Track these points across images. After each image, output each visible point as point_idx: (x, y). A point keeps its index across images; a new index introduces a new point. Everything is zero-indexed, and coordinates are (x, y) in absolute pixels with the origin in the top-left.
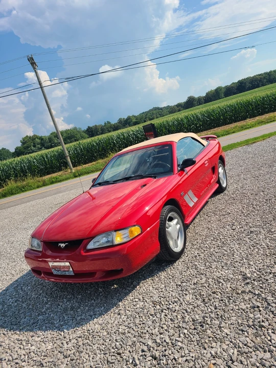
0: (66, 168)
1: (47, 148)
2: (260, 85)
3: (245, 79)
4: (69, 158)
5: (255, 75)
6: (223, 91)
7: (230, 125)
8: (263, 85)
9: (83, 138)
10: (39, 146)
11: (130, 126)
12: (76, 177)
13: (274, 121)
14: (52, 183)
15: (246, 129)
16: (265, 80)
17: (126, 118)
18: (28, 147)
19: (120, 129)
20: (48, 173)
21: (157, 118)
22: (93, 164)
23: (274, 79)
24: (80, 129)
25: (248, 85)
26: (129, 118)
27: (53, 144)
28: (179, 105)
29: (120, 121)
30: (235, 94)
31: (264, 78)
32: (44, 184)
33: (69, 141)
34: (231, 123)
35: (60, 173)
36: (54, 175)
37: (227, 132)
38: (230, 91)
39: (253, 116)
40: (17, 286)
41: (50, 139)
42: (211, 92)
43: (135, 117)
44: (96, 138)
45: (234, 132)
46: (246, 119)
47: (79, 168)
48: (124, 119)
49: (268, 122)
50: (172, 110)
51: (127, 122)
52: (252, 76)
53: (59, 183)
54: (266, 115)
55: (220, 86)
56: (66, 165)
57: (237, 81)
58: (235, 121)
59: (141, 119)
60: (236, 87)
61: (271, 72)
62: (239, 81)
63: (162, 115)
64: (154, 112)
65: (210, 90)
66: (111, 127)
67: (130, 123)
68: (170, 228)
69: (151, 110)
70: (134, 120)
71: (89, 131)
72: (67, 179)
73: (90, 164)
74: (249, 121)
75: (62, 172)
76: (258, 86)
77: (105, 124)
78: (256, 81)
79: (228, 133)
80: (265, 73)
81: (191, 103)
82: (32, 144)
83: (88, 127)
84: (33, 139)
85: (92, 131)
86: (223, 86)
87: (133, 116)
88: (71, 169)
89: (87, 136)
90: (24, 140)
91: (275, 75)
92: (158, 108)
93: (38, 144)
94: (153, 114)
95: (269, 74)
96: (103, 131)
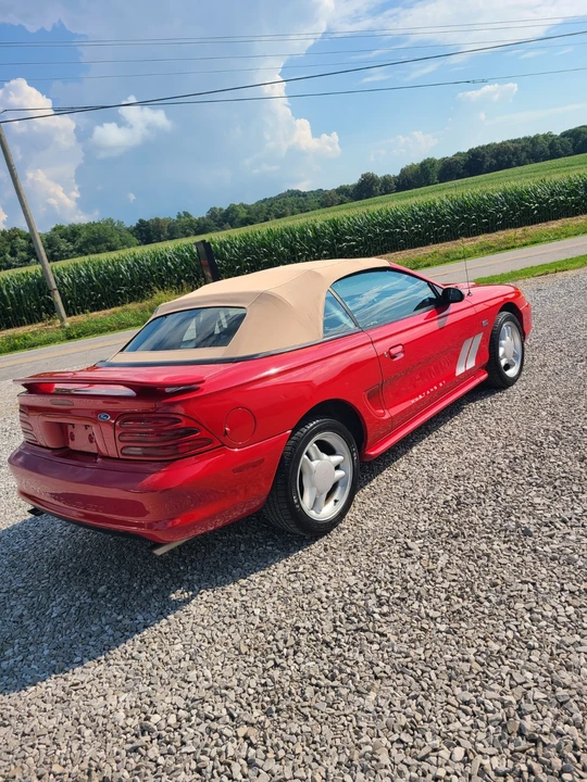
0: (52, 316)
2: (514, 163)
3: (483, 148)
4: (56, 293)
5: (505, 140)
6: (438, 167)
8: (519, 164)
9: (125, 244)
10: (24, 254)
11: (233, 225)
13: (513, 247)
15: (453, 260)
16: (524, 154)
17: (225, 208)
19: (211, 231)
20: (10, 325)
21: (293, 214)
22: (114, 313)
23: (542, 152)
24: (120, 223)
25: (489, 161)
26: (232, 209)
27: (56, 253)
28: (342, 191)
29: (213, 213)
30: (460, 176)
31: (523, 149)
33: (93, 248)
35: (35, 327)
36: (20, 331)
37: (415, 263)
38: (450, 170)
39: (471, 233)
41: (50, 242)
42: (411, 167)
43: (245, 206)
45: (428, 265)
47: (81, 318)
48: (221, 209)
49: (500, 250)
50: (325, 200)
51: (227, 216)
52: (498, 142)
54: (500, 232)
55: (431, 157)
57: (466, 151)
58: (436, 241)
59: (257, 214)
60: (463, 163)
61: (537, 137)
62: (470, 151)
63: (303, 210)
64: (289, 200)
65: (409, 164)
66: (191, 226)
67: (234, 219)
69: (281, 196)
70: (243, 215)
71: (140, 231)
73: (108, 311)
74: (467, 244)
75: (40, 325)
76: (508, 165)
77: (179, 217)
78: (505, 153)
80: (525, 139)
81: (367, 188)
82: (8, 249)
83: (141, 221)
85: (147, 232)
87: (243, 204)
88: (62, 320)
89: (135, 240)
91: (546, 145)
92: (297, 193)
93: (22, 251)
94: (285, 204)
95: (533, 141)
96: (172, 231)
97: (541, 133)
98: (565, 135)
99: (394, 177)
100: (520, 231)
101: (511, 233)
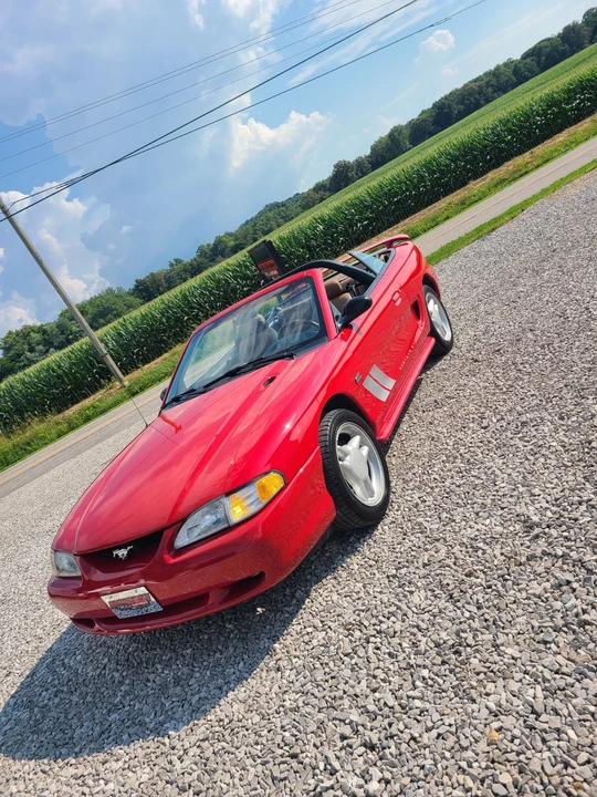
0: (110, 380)
1: (60, 347)
2: (482, 102)
3: (446, 98)
4: (108, 356)
5: (466, 82)
6: (406, 132)
7: (436, 204)
8: (488, 101)
9: (130, 307)
10: (41, 347)
11: (225, 256)
12: (134, 394)
13: (526, 173)
14: (88, 419)
15: (471, 204)
16: (490, 90)
17: (212, 242)
18: (19, 356)
19: (206, 268)
20: (75, 401)
21: (279, 226)
22: (165, 359)
23: (507, 82)
24: (120, 289)
25: (456, 109)
26: (219, 241)
27: (71, 337)
28: (319, 188)
29: (202, 252)
30: (431, 134)
31: (487, 83)
32: (72, 427)
33: (102, 321)
34: (438, 199)
35: (99, 395)
36: (87, 402)
37: (433, 220)
38: (420, 130)
39: (478, 174)
40: (53, 660)
41: (61, 328)
42: (380, 142)
43: (231, 235)
44: (157, 303)
45: (448, 218)
46: (466, 184)
47: (136, 374)
48: (208, 245)
49: (515, 179)
50: (306, 202)
51: (216, 250)
52: (460, 87)
53: (102, 417)
54: (507, 163)
55: (397, 124)
56: (106, 374)
57: (430, 106)
58: (446, 194)
59: (245, 238)
60: (431, 119)
61: (498, 68)
62: (434, 105)
63: (287, 219)
64: (271, 214)
65: (377, 139)
66: (185, 270)
67: (224, 250)
68: (348, 458)
69: (261, 213)
70: (232, 243)
71: (140, 290)
72: (116, 404)
73: (158, 360)
74: (475, 186)
75: (102, 391)
76: (478, 106)
77: (171, 265)
78: (470, 94)
79: (435, 223)
80: (486, 74)
81: (343, 176)
82: (26, 347)
83: (137, 281)
84: (25, 334)
85: (146, 289)
86: (404, 123)
87: (227, 234)
88: (121, 381)
89: (139, 300)
90: (5, 343)
91: (509, 72)
92: (277, 205)
93: (38, 344)
94: (268, 220)
95: (495, 73)
96: (169, 282)
97: (501, 63)
98: (526, 56)
99: (366, 157)
100: (527, 154)
101: (519, 160)
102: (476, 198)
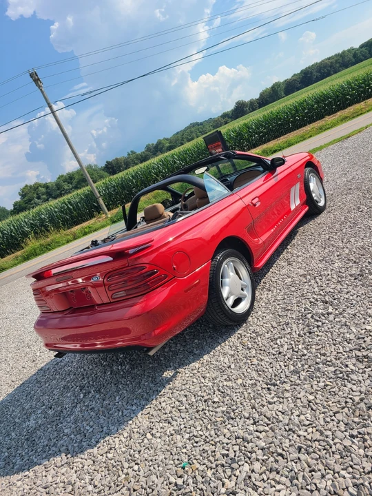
0: (99, 213)
2: (332, 72)
3: (309, 68)
4: (100, 199)
5: (323, 59)
6: (283, 87)
7: (304, 128)
8: (336, 72)
9: (101, 177)
10: (44, 197)
11: (162, 153)
12: (114, 222)
13: (361, 114)
15: (326, 129)
16: (338, 65)
17: (155, 143)
18: (30, 200)
19: (150, 159)
20: (77, 223)
23: (349, 61)
25: (316, 74)
26: (159, 143)
27: (63, 192)
28: (225, 116)
29: (148, 148)
30: (298, 89)
31: (336, 61)
32: (75, 238)
33: (84, 184)
34: (305, 125)
35: (92, 221)
36: (85, 224)
37: (302, 137)
38: (291, 86)
39: (331, 112)
41: (58, 186)
42: (265, 91)
43: (167, 139)
44: (120, 175)
45: (311, 136)
46: (323, 117)
47: (116, 211)
48: (153, 144)
49: (354, 117)
50: (216, 124)
51: (157, 148)
52: (319, 62)
53: (95, 233)
54: (350, 108)
55: (277, 81)
57: (299, 72)
58: (310, 122)
59: (176, 142)
60: (299, 80)
61: (344, 52)
62: (302, 71)
64: (193, 129)
65: (264, 89)
66: (137, 158)
67: (162, 149)
69: (187, 128)
70: (168, 145)
71: (108, 168)
72: (103, 227)
74: (329, 119)
75: (94, 219)
76: (329, 75)
77: (129, 154)
78: (325, 67)
79: (303, 138)
80: (336, 55)
81: (241, 110)
82: (35, 195)
83: (107, 162)
84: (36, 187)
85: (112, 167)
86: (282, 81)
87: (165, 139)
88: (106, 214)
89: (107, 174)
90: (23, 192)
91: (351, 56)
92: (197, 124)
93: (43, 195)
94: (191, 132)
95: (342, 55)
96: (127, 164)
97: (346, 49)
98: (362, 46)
99: (256, 100)
100: (362, 103)
101: (357, 106)
102: (329, 126)
